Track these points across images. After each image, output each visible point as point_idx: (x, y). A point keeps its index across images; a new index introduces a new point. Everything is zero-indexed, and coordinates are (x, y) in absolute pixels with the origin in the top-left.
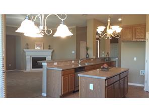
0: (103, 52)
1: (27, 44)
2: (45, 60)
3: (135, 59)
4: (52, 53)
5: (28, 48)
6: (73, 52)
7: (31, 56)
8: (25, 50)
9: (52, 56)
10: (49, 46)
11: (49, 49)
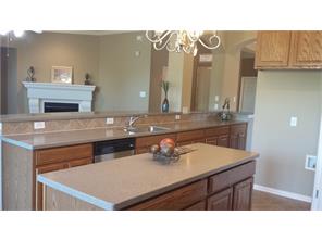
0: (217, 99)
1: (32, 70)
2: (77, 110)
3: (294, 121)
4: (94, 93)
5: (33, 80)
6: (143, 94)
7: (40, 100)
8: (26, 84)
9: (93, 102)
10: (87, 77)
11: (87, 83)
